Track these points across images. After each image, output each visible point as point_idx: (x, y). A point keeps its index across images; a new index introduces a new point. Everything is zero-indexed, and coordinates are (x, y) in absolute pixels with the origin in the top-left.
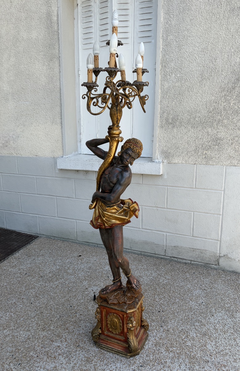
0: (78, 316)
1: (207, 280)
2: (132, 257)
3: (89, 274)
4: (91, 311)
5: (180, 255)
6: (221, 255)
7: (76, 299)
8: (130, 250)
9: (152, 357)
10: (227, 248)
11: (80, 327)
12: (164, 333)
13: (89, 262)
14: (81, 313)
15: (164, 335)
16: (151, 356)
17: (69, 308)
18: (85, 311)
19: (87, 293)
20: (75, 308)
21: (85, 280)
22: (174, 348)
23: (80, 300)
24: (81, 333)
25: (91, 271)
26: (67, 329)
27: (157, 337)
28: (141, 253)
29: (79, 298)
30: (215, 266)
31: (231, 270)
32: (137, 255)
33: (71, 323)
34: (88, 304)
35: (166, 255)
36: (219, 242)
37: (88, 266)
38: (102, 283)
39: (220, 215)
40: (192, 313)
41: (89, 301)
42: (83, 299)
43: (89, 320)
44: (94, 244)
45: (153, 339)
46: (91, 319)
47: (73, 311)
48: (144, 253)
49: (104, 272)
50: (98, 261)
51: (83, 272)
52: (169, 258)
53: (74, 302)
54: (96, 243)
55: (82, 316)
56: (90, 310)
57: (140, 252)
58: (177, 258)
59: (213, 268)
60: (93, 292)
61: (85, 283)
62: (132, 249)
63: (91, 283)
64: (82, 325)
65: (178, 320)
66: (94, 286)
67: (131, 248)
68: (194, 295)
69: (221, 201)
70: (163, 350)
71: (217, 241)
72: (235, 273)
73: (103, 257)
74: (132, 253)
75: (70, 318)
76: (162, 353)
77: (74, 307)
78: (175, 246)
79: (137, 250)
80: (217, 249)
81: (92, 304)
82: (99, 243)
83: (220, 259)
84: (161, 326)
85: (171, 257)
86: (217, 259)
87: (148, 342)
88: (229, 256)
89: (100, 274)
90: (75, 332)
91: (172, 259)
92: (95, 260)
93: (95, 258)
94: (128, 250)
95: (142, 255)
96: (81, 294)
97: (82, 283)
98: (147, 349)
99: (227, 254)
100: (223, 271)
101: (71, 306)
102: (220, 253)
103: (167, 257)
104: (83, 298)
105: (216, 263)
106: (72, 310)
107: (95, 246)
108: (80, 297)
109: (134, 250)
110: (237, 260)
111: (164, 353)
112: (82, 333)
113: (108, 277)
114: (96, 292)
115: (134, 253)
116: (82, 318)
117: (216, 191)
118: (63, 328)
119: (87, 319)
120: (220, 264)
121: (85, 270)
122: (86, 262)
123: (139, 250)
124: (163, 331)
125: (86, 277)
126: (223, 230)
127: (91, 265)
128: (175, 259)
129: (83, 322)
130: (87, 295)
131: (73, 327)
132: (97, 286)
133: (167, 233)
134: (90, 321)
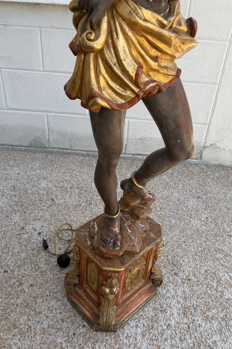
0: (27, 290)
1: (193, 182)
2: (76, 161)
3: (17, 199)
4: (49, 273)
5: (147, 150)
6: (206, 145)
7: (10, 253)
8: (69, 151)
9: (190, 341)
10: (216, 135)
11: (39, 313)
12: (185, 285)
13: (8, 178)
14: (31, 283)
15: (187, 291)
16: (188, 337)
17: (3, 276)
18: (37, 275)
19: (26, 236)
20: (16, 273)
21: (14, 211)
22: (214, 311)
23: (19, 254)
24: (46, 327)
25: (17, 193)
26: (15, 327)
27: (179, 297)
28: (88, 154)
29: (16, 251)
30: (195, 161)
31: (216, 163)
32: (82, 158)
33: (18, 310)
34: (38, 259)
35: (127, 152)
36: (207, 127)
37: (10, 185)
38: (46, 213)
39: (216, 84)
40: (204, 239)
41: (35, 252)
42: (22, 250)
43: (51, 294)
44: (7, 146)
45: (174, 302)
46: (55, 291)
47: (14, 281)
48: (93, 153)
49: (41, 192)
50: (23, 174)
51: (4, 198)
52: (130, 156)
53: (8, 261)
54: (10, 144)
55: (34, 288)
56: (44, 271)
57: (87, 152)
58: (142, 155)
59: (192, 163)
60: (37, 233)
61: (16, 218)
62: (74, 149)
63: (27, 215)
64: (43, 308)
65: (192, 256)
66: (34, 220)
67: (71, 147)
68: (190, 207)
69: (222, 60)
70: (199, 320)
71: (204, 126)
72: (221, 167)
73: (30, 166)
74: (73, 154)
75: (12, 299)
76: (200, 326)
77: (13, 271)
78: (141, 139)
79: (82, 149)
80: (203, 137)
81: (45, 257)
82: (15, 144)
83: (205, 150)
84: (175, 274)
85: (133, 155)
86: (199, 151)
87: (171, 311)
88: (217, 145)
89: (36, 196)
90: (33, 328)
91: (135, 158)
92: (18, 172)
93: (16, 170)
94: (66, 151)
95: (90, 156)
96: (16, 240)
97: (11, 219)
98: (175, 327)
99: (214, 143)
100: (206, 165)
101: (6, 272)
102: (205, 142)
103: (128, 156)
104: (23, 248)
105: (198, 157)
106: (10, 278)
107: (8, 149)
108: (16, 247)
109: (76, 150)
110: (227, 150)
111: (203, 325)
112: (49, 327)
113: (53, 200)
114: (42, 232)
115: (77, 154)
116: (37, 293)
117: (218, 42)
118: (6, 327)
119: (48, 293)
120: (203, 157)
121: (7, 193)
122: (3, 179)
123: (84, 149)
124: (183, 283)
125: (13, 206)
126: (216, 108)
127: (13, 182)
128: (140, 157)
129: (43, 302)
130: (29, 240)
131: (26, 318)
132: (39, 219)
133: (130, 120)
134: (55, 295)
